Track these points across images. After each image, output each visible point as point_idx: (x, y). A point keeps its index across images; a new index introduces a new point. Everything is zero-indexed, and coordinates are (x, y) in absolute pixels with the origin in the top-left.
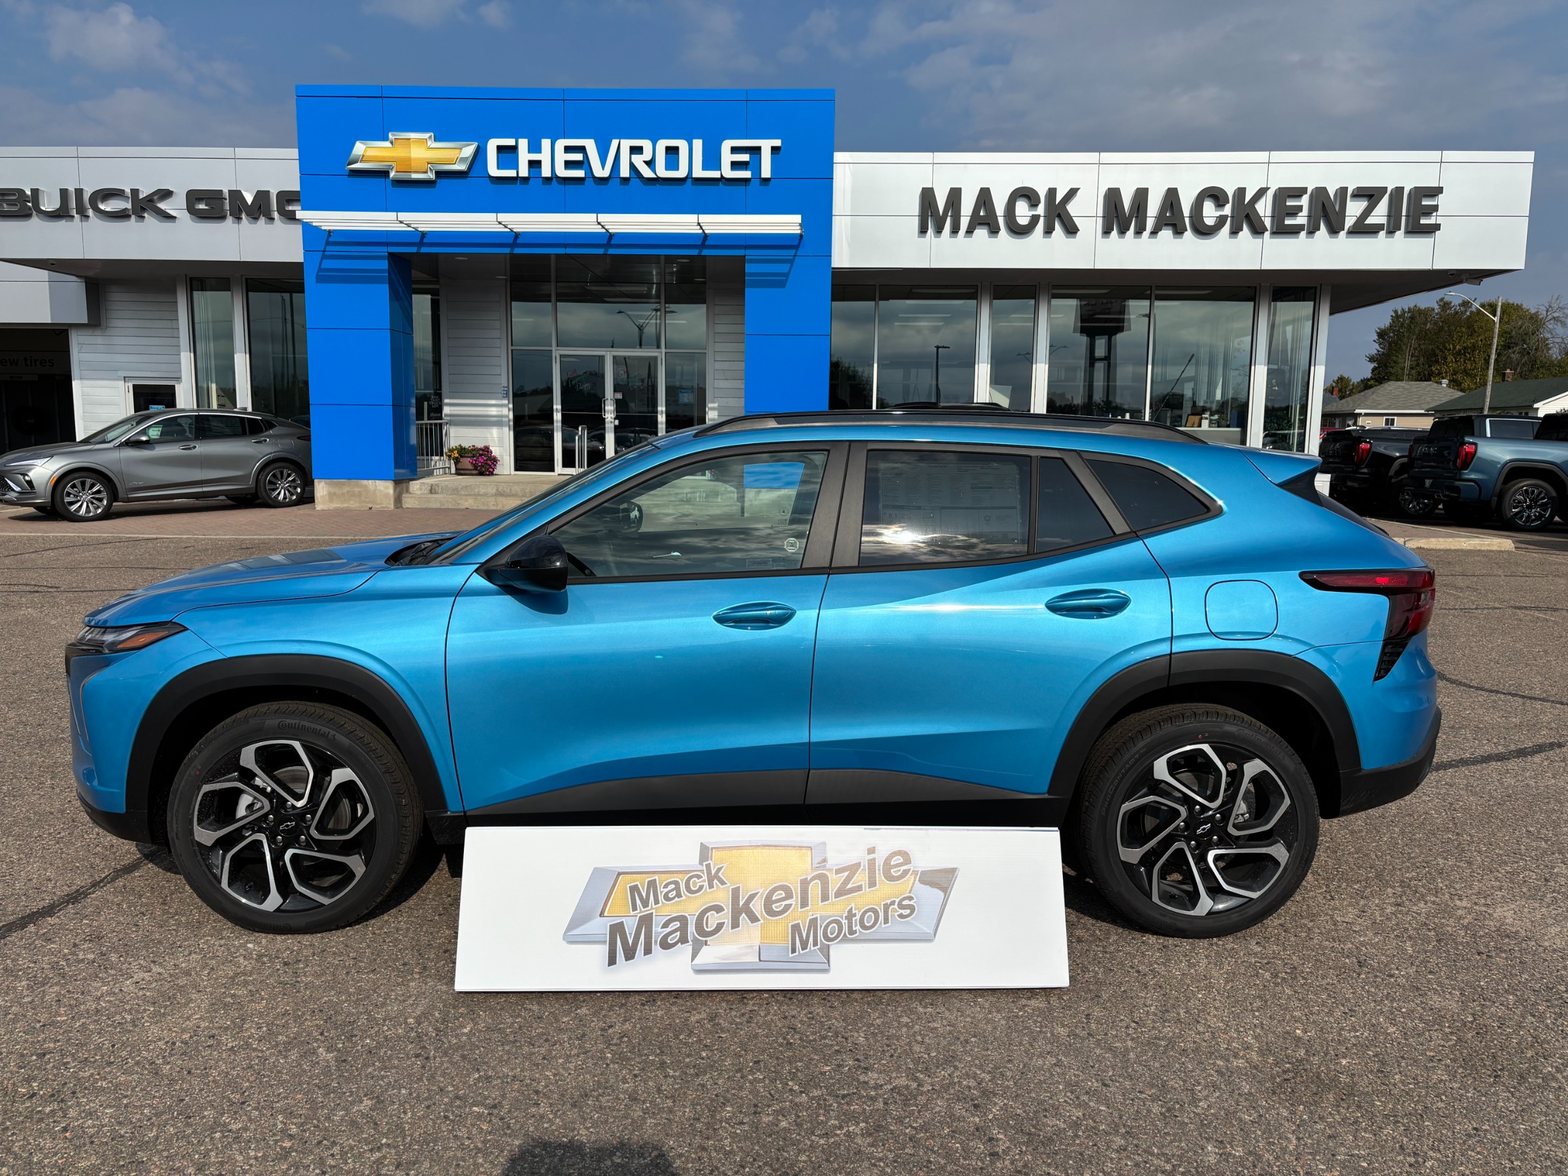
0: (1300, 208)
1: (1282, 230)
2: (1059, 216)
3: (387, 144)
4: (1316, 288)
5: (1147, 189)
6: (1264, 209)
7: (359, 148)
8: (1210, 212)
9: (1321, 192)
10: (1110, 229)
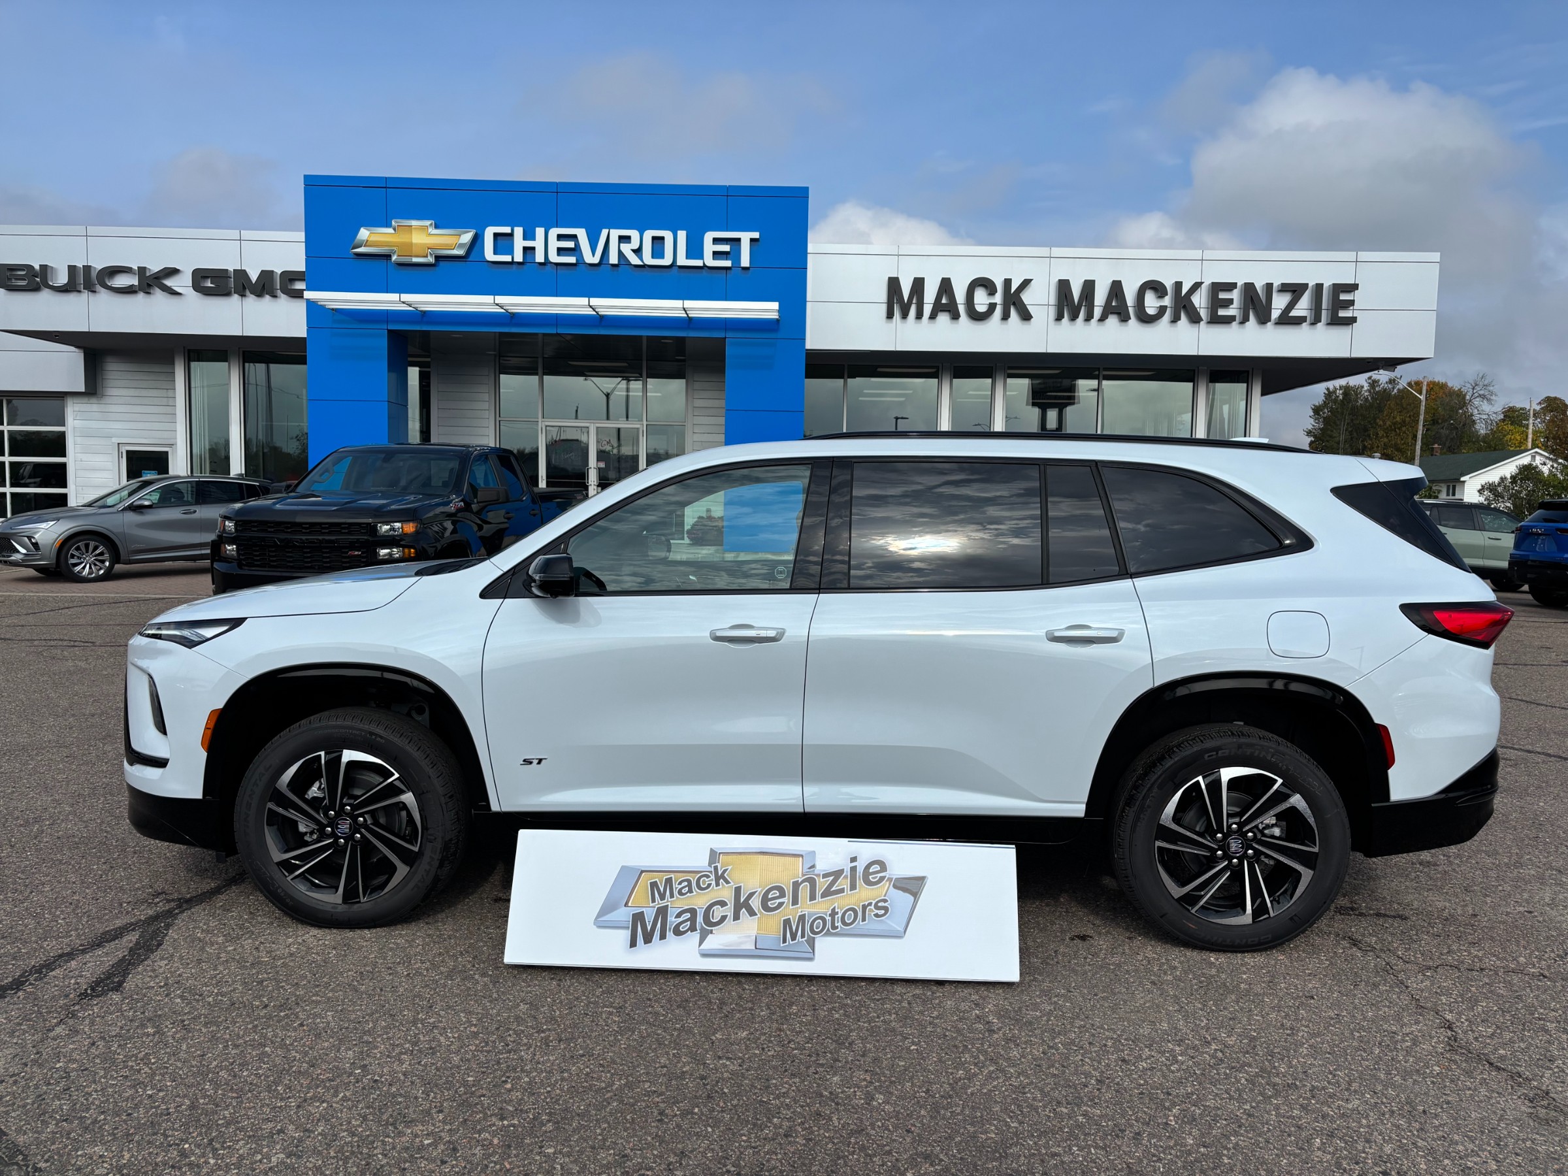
0: (1231, 301)
1: (1215, 320)
2: (1014, 304)
3: (390, 230)
4: (1248, 372)
5: (1094, 281)
6: (1200, 301)
7: (364, 234)
8: (1151, 303)
9: (1249, 288)
10: (1061, 316)
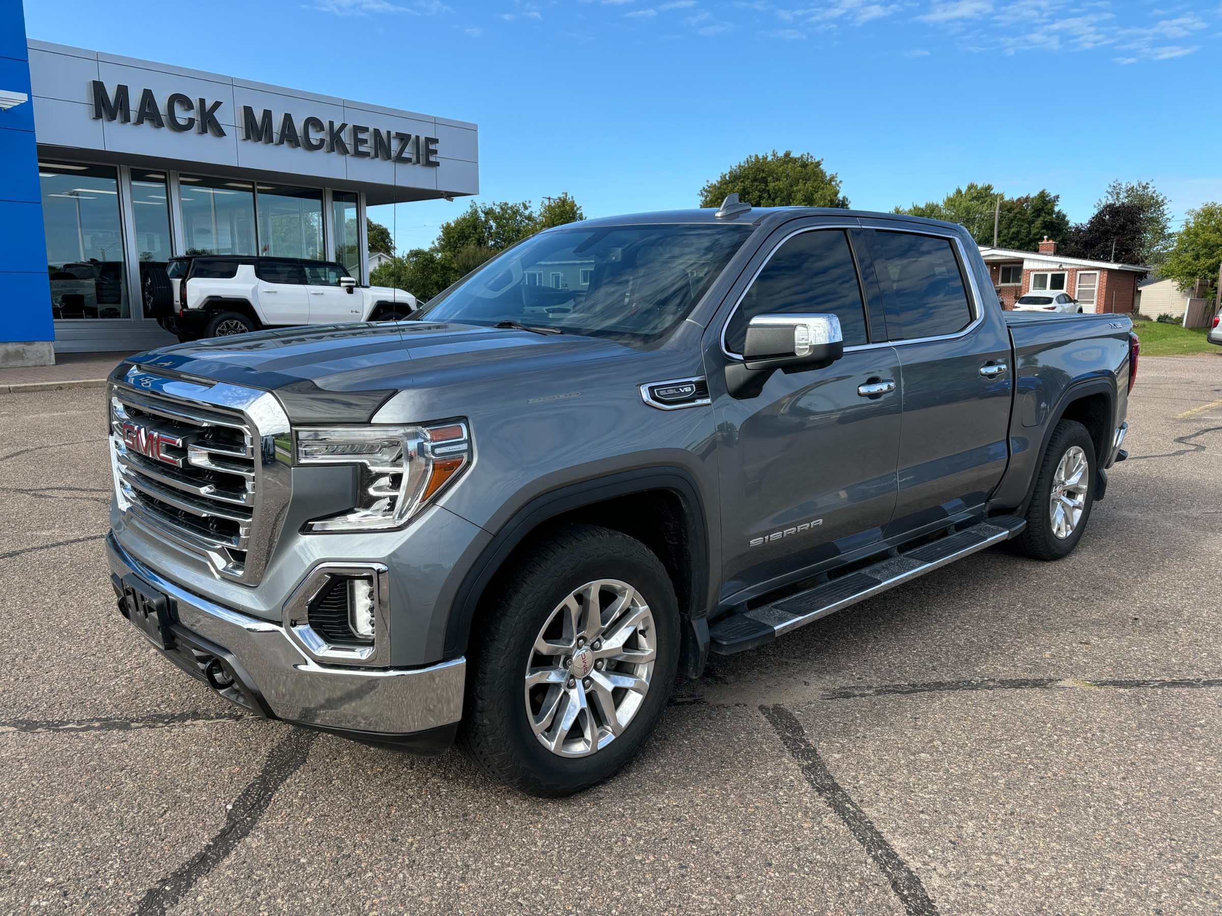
0: (365, 141)
1: (359, 154)
2: (209, 121)
5: (271, 112)
6: (346, 138)
8: (315, 137)
9: (377, 132)
10: (248, 137)
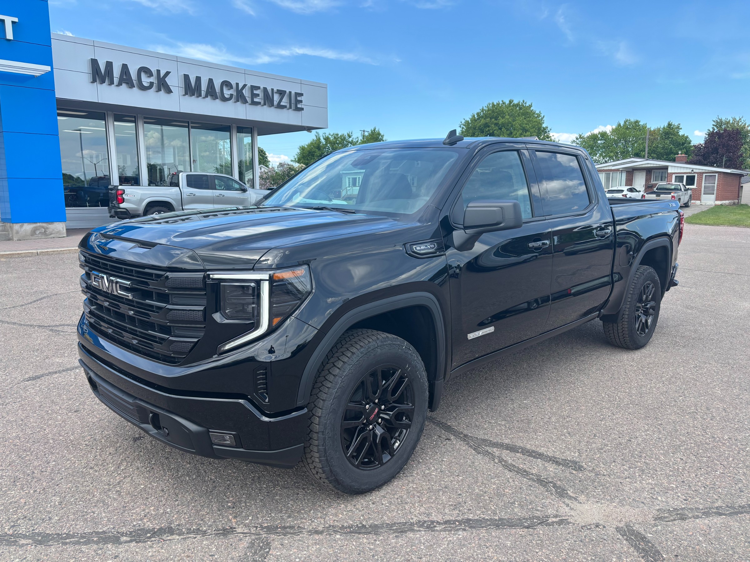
0: (258, 95)
1: (254, 103)
2: (163, 84)
4: (252, 128)
5: (200, 77)
6: (246, 93)
8: (227, 93)
9: (265, 89)
10: (186, 94)
